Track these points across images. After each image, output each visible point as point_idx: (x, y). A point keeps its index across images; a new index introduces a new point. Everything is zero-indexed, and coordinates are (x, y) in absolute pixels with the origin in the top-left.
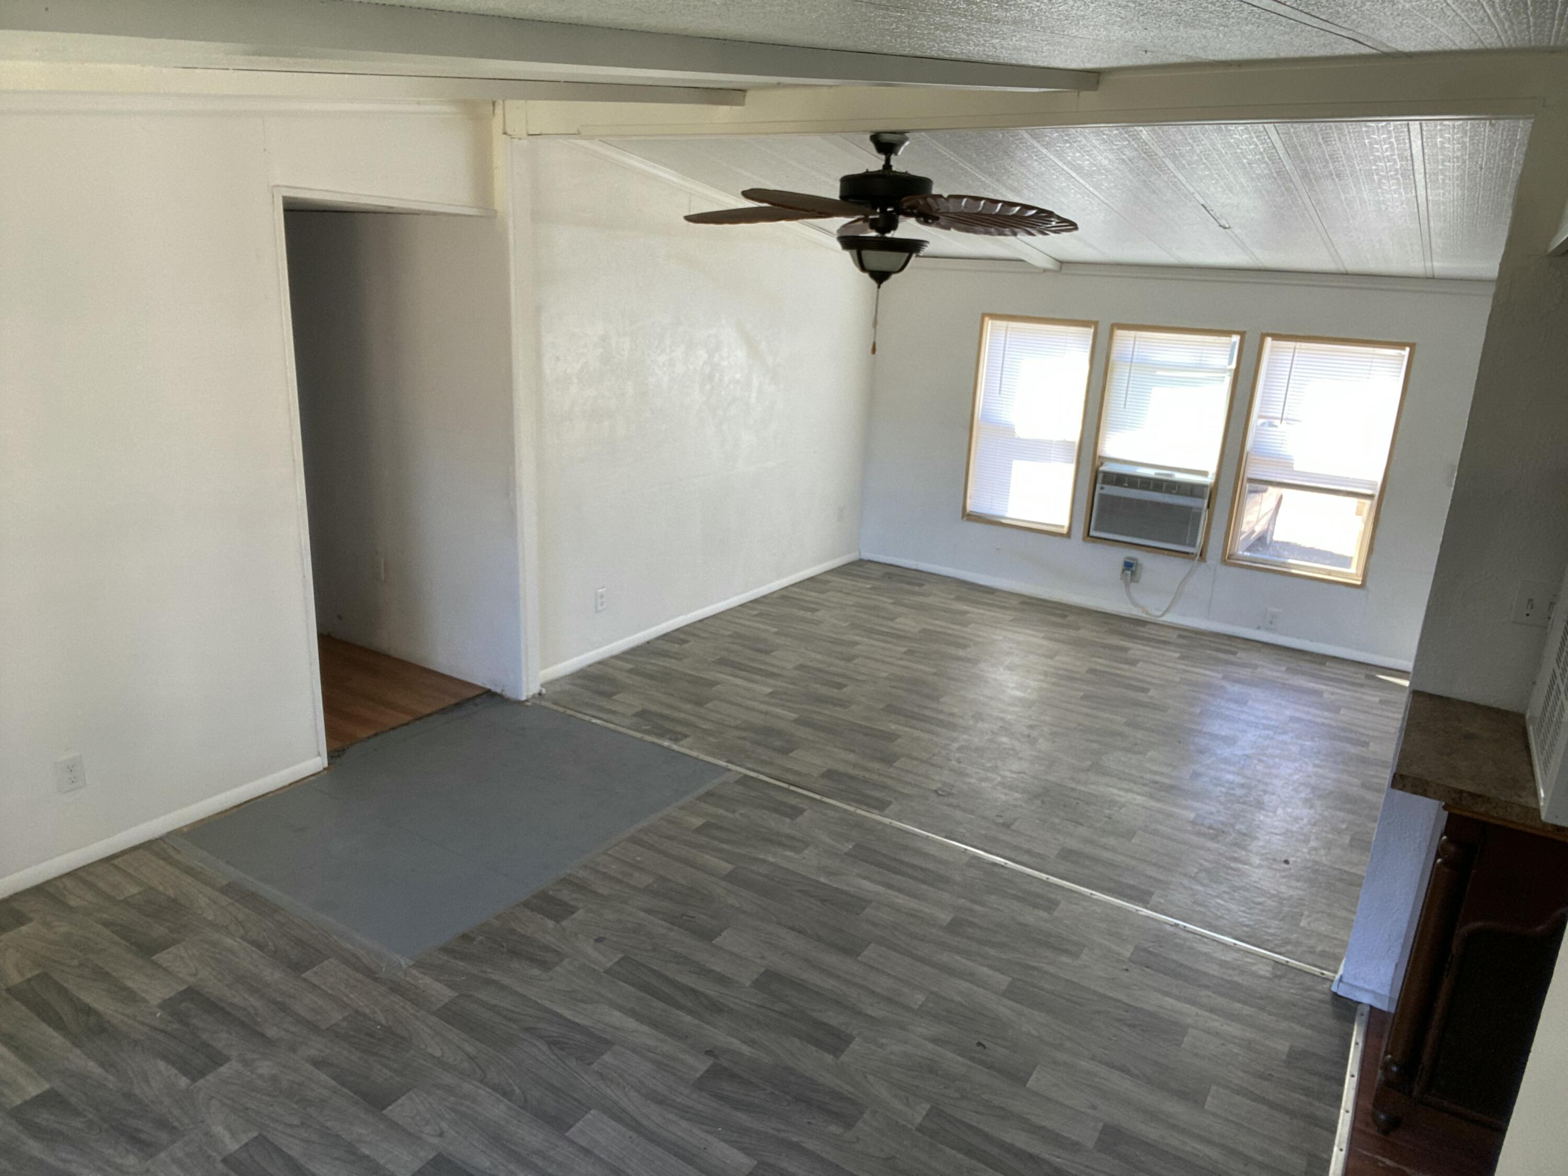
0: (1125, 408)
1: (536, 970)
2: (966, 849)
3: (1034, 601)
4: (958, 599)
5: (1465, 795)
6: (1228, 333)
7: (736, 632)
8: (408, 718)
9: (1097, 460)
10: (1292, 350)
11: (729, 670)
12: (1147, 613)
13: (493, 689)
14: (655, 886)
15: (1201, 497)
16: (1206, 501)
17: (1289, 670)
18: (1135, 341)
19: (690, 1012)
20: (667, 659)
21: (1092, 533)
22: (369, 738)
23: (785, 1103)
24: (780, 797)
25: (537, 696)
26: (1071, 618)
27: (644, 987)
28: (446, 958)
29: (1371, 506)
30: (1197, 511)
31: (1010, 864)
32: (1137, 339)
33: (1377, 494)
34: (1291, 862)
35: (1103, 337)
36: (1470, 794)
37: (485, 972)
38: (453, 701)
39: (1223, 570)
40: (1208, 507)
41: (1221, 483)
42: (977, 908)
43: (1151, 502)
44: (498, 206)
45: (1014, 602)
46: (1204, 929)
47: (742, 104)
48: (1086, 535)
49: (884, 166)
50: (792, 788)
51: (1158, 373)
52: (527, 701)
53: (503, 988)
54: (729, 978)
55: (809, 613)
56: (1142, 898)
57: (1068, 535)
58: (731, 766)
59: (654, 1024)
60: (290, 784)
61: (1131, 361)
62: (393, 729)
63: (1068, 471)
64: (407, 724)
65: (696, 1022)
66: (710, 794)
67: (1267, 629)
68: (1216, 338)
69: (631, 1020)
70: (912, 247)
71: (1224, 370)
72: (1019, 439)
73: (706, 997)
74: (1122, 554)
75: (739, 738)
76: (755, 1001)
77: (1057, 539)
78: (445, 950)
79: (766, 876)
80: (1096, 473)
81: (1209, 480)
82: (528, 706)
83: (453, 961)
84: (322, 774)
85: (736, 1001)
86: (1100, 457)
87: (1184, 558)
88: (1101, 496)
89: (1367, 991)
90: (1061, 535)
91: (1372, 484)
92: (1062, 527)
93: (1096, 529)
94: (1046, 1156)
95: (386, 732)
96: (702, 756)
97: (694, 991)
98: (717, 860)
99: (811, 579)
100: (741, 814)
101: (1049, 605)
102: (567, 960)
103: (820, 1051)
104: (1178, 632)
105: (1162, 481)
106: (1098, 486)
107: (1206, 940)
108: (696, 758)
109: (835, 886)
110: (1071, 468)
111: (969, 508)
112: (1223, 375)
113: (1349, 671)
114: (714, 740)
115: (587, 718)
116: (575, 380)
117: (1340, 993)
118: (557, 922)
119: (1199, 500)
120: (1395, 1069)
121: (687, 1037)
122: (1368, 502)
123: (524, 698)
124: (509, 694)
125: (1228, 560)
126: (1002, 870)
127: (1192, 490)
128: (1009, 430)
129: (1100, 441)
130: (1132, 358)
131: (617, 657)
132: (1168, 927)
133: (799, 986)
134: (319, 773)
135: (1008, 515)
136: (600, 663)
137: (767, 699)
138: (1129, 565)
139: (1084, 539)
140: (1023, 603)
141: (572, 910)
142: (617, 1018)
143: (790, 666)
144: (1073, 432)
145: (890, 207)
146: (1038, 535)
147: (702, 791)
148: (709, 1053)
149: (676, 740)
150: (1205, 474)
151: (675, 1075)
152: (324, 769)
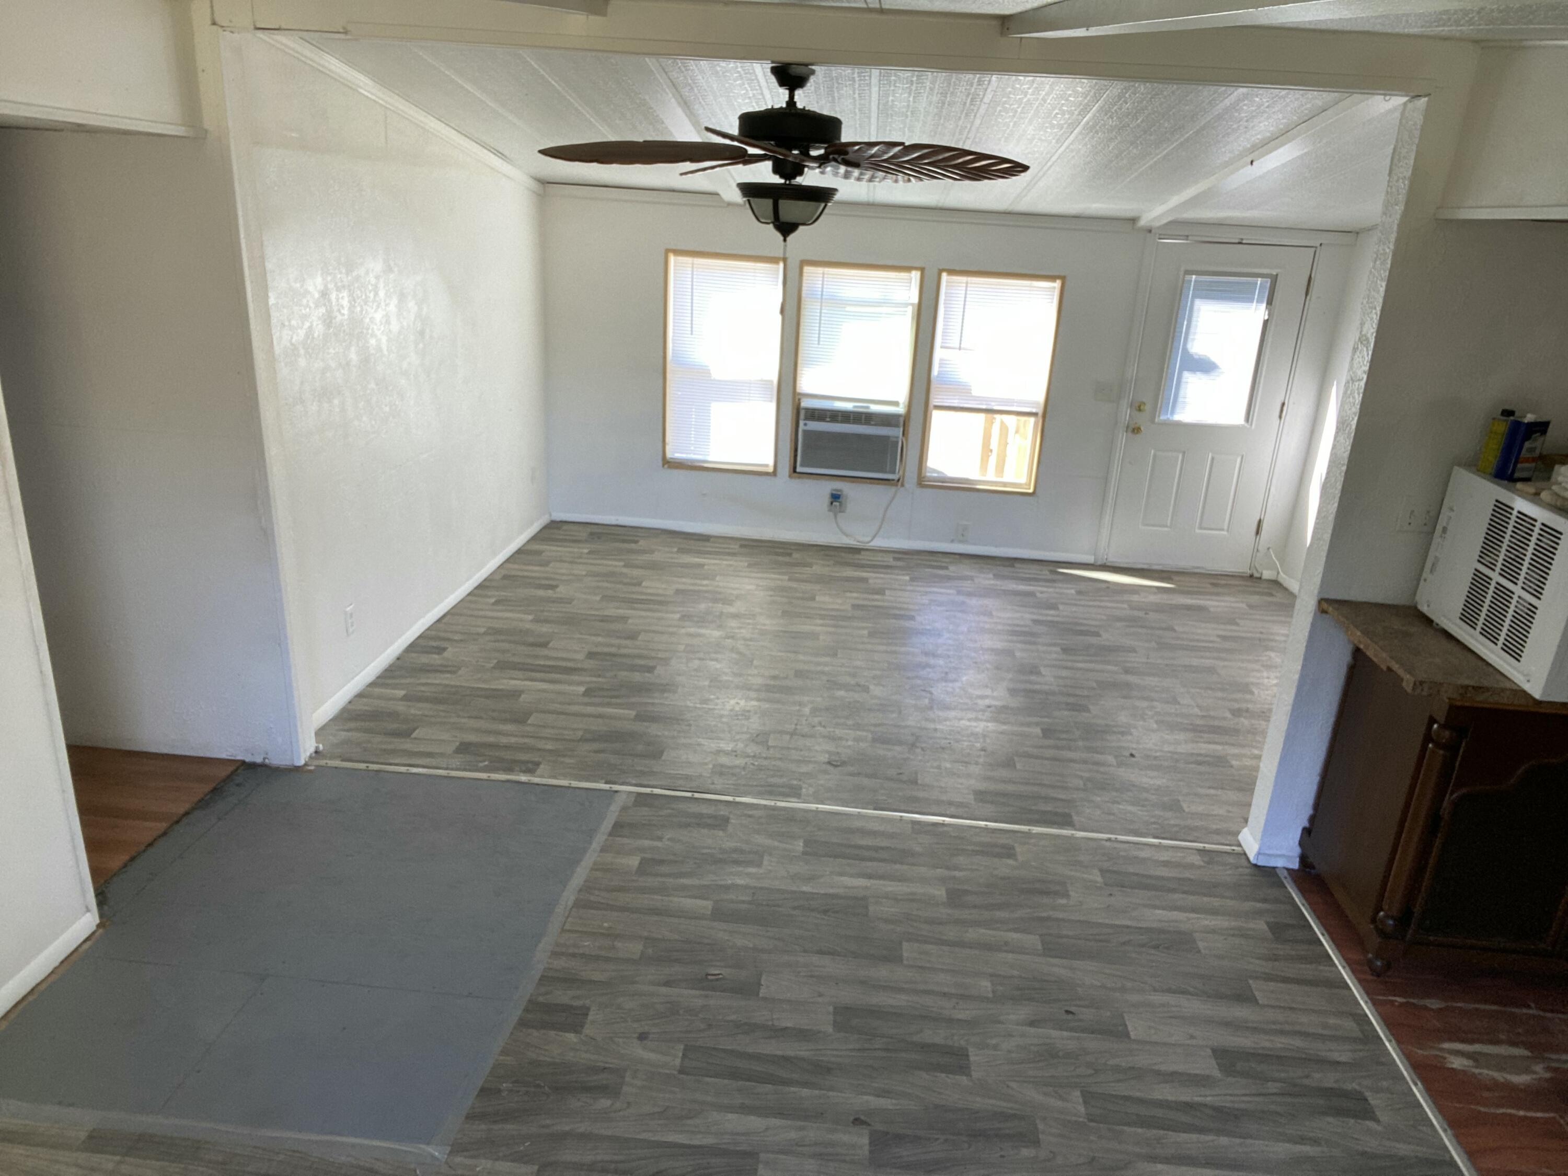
0: (819, 344)
1: (603, 1101)
2: (901, 817)
3: (752, 543)
4: (681, 551)
5: (1470, 689)
6: (908, 269)
7: (489, 628)
8: (164, 825)
9: (797, 397)
10: (964, 285)
11: (520, 674)
12: (858, 542)
13: (248, 759)
14: (650, 951)
15: (897, 426)
16: (901, 429)
17: (996, 576)
18: (823, 277)
19: (805, 1084)
20: (438, 675)
21: (799, 469)
22: (125, 866)
23: (966, 1145)
24: (694, 808)
25: (314, 755)
26: (796, 555)
27: (735, 1074)
28: (483, 1127)
29: (1036, 424)
30: (895, 439)
31: (947, 820)
32: (826, 276)
33: (1040, 411)
34: (1137, 755)
35: (794, 273)
36: (1473, 687)
37: (547, 1126)
38: (208, 788)
39: (919, 491)
40: (903, 434)
41: (913, 410)
42: (957, 874)
43: (853, 435)
44: (207, 125)
45: (735, 547)
46: (1129, 836)
47: (605, 15)
48: (792, 470)
49: (787, 103)
50: (697, 795)
51: (848, 308)
52: (306, 764)
53: (585, 1137)
54: (807, 1030)
55: (550, 591)
56: (1065, 821)
57: (774, 473)
58: (616, 787)
59: (780, 1113)
60: (62, 962)
61: (822, 299)
62: (150, 845)
63: (769, 410)
64: (165, 834)
65: (817, 1092)
66: (618, 828)
67: (960, 542)
68: (897, 274)
69: (752, 1118)
70: (822, 195)
71: (906, 305)
72: (714, 380)
73: (803, 1059)
74: (829, 486)
75: (596, 752)
76: (851, 1047)
77: (763, 478)
78: (471, 1117)
79: (749, 903)
80: (798, 409)
81: (901, 410)
82: (310, 771)
83: (496, 1127)
84: (97, 934)
85: (835, 1053)
86: (800, 394)
87: (885, 484)
88: (805, 432)
89: (1280, 856)
90: (767, 474)
91: (1035, 404)
92: (767, 466)
93: (802, 465)
94: (1197, 1099)
95: (144, 851)
96: (575, 784)
97: (786, 1059)
98: (693, 900)
99: (519, 552)
100: (669, 839)
101: (763, 544)
102: (628, 1074)
103: (951, 1076)
104: (892, 555)
105: (860, 414)
106: (801, 423)
107: (1140, 846)
108: (568, 787)
109: (822, 892)
110: (773, 406)
111: (669, 455)
112: (905, 309)
113: (1033, 570)
114: (572, 761)
115: (403, 769)
116: (302, 352)
117: (1259, 864)
118: (576, 1032)
119: (896, 429)
120: (1391, 922)
121: (822, 1114)
122: (1032, 420)
123: (302, 762)
124: (277, 759)
125: (922, 482)
126: (945, 829)
127: (887, 420)
128: (703, 372)
129: (798, 378)
130: (822, 295)
131: (372, 684)
132: (1104, 842)
133: (875, 1012)
134: (93, 933)
135: (710, 458)
136: (360, 695)
137: (586, 700)
138: (835, 497)
139: (790, 476)
140: (742, 546)
141: (584, 1012)
142: (734, 1122)
143: (580, 656)
144: (771, 372)
145: (795, 149)
146: (747, 476)
147: (607, 825)
148: (857, 1121)
149: (530, 771)
150: (896, 404)
151: (844, 1161)
152: (98, 926)
